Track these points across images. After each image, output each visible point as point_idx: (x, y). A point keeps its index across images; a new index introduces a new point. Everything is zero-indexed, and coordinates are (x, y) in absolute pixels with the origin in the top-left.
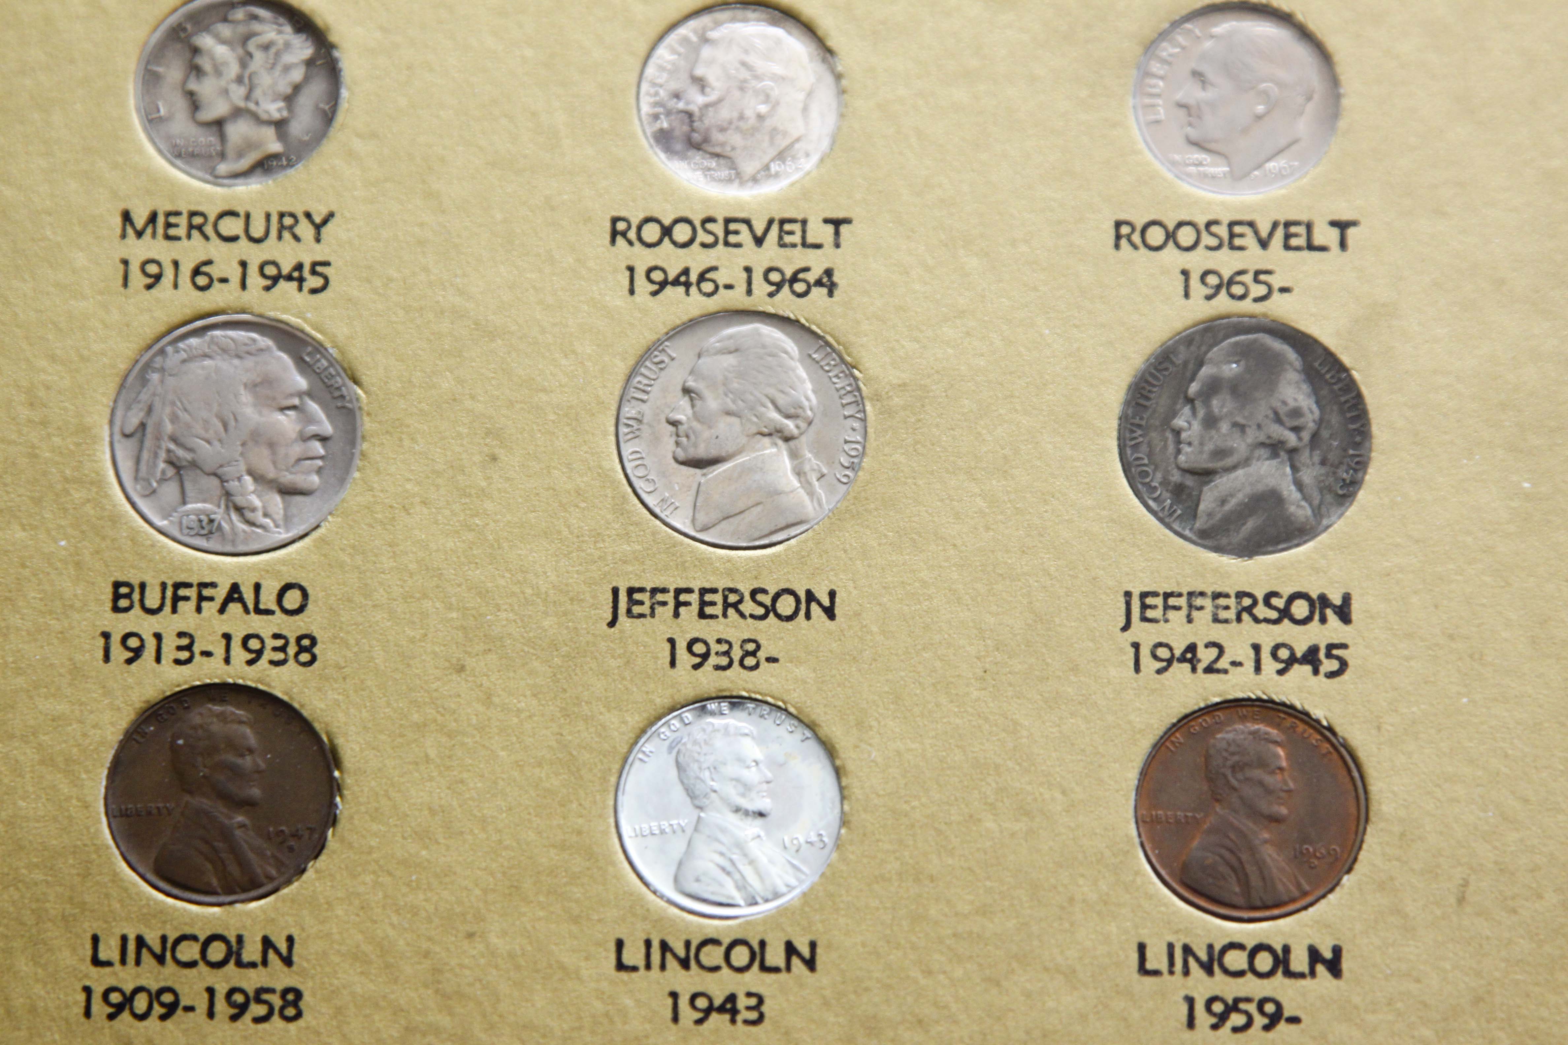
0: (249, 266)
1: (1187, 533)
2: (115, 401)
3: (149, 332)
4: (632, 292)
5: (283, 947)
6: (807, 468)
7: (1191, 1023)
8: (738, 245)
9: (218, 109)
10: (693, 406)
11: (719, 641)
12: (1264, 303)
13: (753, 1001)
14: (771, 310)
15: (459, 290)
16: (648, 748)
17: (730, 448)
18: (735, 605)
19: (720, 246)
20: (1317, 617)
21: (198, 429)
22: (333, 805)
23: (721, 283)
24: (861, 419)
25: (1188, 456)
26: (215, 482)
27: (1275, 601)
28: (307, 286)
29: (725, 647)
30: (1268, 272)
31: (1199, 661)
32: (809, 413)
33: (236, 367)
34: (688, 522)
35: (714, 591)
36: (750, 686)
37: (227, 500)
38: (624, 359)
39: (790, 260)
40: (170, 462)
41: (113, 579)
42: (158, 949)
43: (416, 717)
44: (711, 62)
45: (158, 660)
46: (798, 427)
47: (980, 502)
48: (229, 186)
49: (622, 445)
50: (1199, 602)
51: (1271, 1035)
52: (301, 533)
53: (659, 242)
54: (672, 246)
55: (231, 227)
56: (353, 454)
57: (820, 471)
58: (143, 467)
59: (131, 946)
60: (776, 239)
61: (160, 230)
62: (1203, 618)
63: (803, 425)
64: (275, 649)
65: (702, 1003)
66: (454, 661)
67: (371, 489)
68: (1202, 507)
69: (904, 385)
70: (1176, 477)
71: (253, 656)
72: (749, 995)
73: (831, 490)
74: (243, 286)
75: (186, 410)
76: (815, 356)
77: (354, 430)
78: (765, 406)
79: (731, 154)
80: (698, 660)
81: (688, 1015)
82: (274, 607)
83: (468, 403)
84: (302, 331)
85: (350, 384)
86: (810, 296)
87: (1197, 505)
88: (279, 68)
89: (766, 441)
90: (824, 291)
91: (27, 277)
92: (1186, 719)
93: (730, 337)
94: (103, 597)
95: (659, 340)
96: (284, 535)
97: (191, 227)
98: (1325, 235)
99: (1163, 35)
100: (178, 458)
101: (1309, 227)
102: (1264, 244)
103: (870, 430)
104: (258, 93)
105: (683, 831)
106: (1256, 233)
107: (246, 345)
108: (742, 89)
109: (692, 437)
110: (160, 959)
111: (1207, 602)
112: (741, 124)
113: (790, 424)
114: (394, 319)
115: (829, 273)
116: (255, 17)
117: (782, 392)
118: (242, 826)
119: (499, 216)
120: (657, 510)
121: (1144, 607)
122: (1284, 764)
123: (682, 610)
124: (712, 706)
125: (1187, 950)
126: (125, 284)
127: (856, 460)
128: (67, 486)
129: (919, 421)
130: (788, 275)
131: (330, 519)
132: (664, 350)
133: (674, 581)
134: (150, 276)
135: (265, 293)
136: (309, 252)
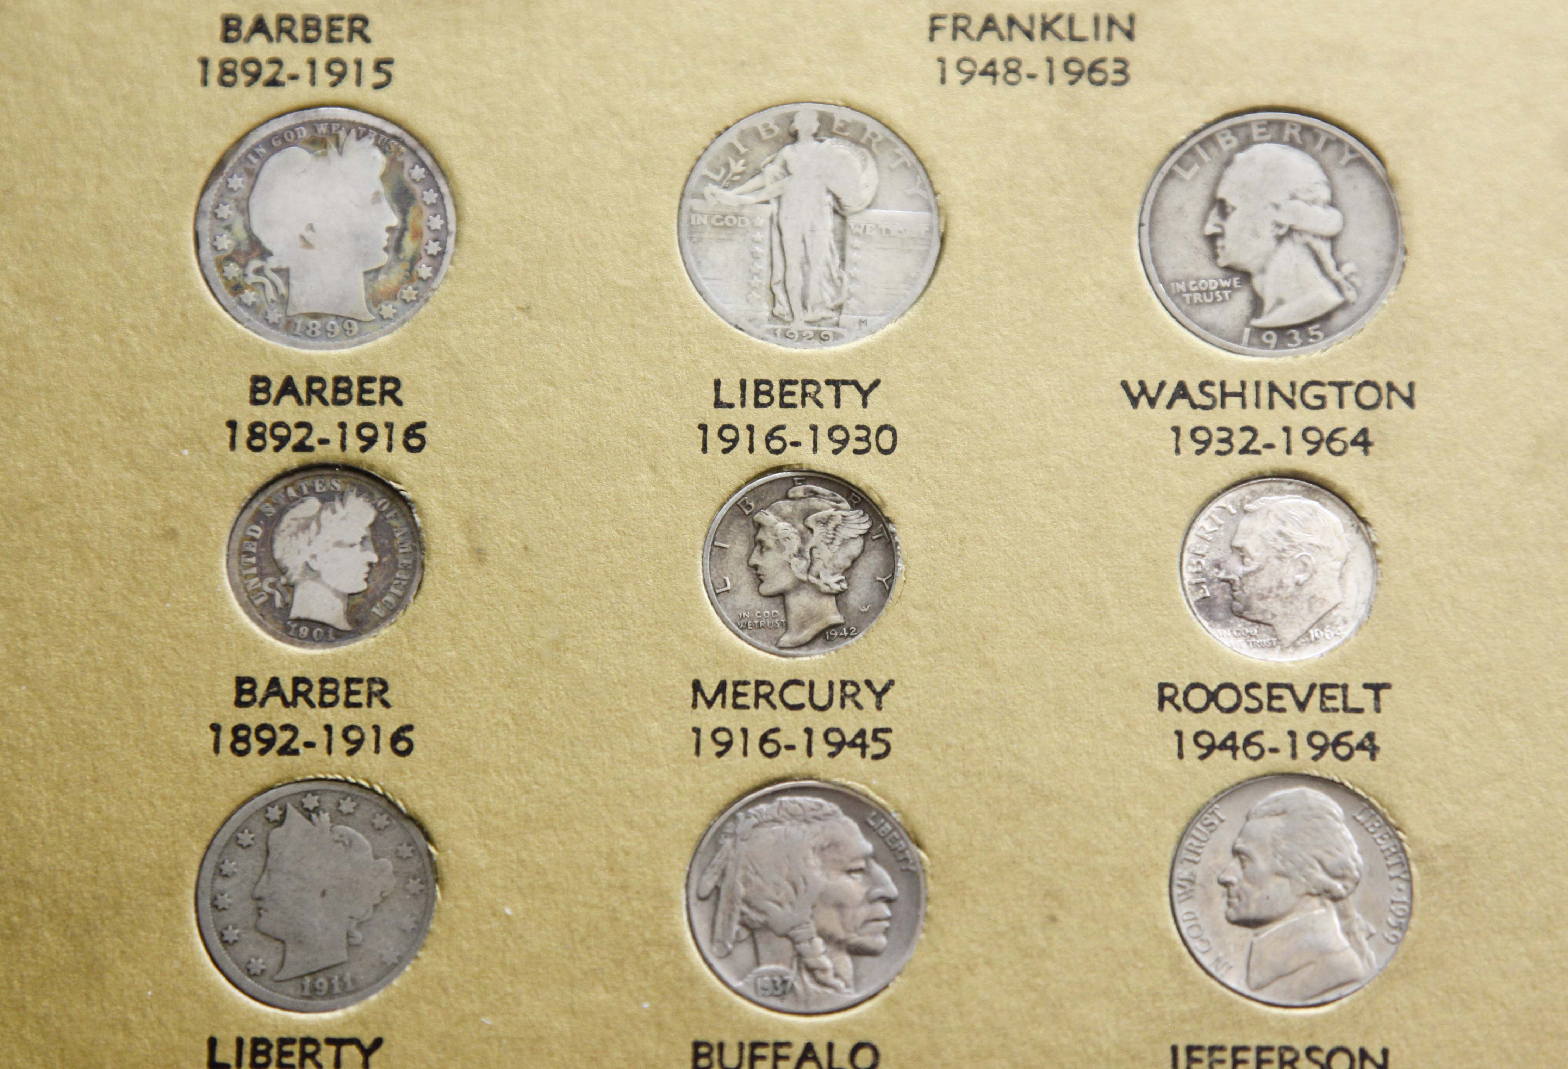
0: (814, 734)
2: (691, 866)
3: (722, 799)
4: (1181, 756)
6: (1356, 927)
8: (1282, 710)
9: (781, 581)
10: (1243, 867)
14: (1317, 774)
15: (1015, 755)
17: (1281, 909)
19: (1265, 711)
21: (770, 892)
23: (1266, 747)
24: (1406, 880)
26: (786, 943)
28: (869, 752)
32: (1356, 873)
33: (804, 832)
34: (1243, 981)
35: (1270, 1049)
37: (799, 962)
38: (1176, 822)
39: (1332, 724)
40: (744, 925)
41: (692, 1039)
44: (1250, 532)
46: (1345, 887)
47: (1527, 963)
48: (794, 656)
49: (1177, 906)
53: (1206, 706)
54: (1218, 712)
55: (795, 695)
56: (918, 916)
57: (1368, 930)
58: (719, 929)
60: (1318, 704)
61: (729, 700)
63: (1350, 885)
67: (937, 950)
69: (1448, 846)
73: (1379, 950)
74: (809, 753)
75: (757, 873)
76: (1359, 818)
77: (918, 892)
78: (1312, 867)
79: (1272, 622)
83: (1027, 866)
84: (867, 796)
85: (913, 847)
86: (1353, 759)
88: (837, 542)
89: (1315, 901)
90: (1367, 754)
91: (605, 746)
93: (1277, 800)
94: (683, 1057)
95: (1208, 803)
96: (856, 996)
97: (758, 696)
100: (752, 921)
103: (1417, 891)
104: (817, 566)
107: (813, 810)
108: (1280, 558)
109: (1244, 898)
112: (1281, 592)
113: (1338, 886)
114: (954, 783)
115: (1370, 736)
116: (815, 494)
117: (1329, 853)
119: (1051, 684)
120: (1212, 970)
126: (698, 753)
127: (1403, 921)
128: (647, 949)
129: (1463, 881)
130: (1331, 738)
131: (898, 979)
132: (1213, 812)
133: (1231, 1041)
134: (721, 744)
135: (829, 759)
136: (870, 719)
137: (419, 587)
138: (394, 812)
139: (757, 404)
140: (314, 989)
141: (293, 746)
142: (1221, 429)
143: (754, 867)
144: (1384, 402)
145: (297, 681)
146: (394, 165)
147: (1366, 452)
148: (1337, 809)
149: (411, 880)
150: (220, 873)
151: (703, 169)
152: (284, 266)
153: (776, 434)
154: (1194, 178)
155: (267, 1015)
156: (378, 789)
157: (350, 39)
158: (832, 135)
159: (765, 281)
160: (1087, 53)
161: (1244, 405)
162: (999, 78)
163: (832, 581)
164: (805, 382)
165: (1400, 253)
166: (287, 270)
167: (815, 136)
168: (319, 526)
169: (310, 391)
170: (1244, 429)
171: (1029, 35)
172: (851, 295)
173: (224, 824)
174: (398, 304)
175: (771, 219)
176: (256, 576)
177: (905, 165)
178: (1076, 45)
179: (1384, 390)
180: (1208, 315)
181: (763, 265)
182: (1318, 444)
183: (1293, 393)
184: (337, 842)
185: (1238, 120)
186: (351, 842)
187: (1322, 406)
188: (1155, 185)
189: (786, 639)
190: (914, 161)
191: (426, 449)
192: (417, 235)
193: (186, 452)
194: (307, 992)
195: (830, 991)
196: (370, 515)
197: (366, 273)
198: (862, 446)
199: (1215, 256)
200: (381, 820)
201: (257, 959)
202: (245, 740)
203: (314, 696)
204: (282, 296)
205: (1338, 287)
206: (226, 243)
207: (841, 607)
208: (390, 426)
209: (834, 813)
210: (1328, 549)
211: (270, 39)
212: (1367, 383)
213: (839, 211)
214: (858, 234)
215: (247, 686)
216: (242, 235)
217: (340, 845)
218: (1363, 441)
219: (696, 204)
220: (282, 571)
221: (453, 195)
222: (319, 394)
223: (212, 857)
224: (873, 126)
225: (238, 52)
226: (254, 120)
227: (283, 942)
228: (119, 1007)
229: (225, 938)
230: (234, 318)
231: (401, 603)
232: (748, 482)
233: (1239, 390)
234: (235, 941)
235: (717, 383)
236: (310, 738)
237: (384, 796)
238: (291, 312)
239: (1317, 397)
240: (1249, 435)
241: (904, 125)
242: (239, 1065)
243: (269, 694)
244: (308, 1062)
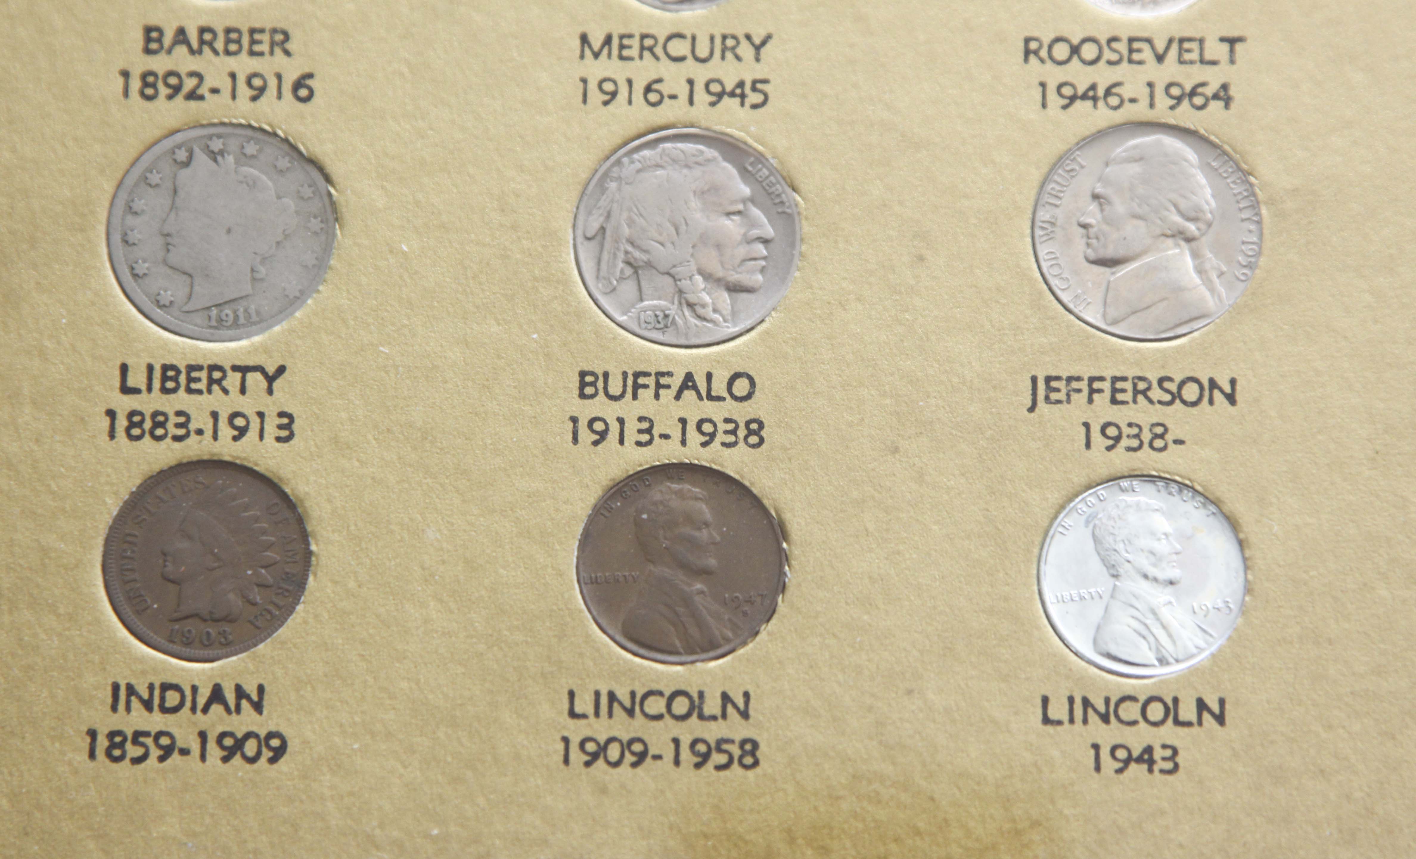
0: (696, 85)
2: (578, 208)
3: (608, 145)
4: (1044, 105)
5: (741, 703)
6: (1207, 266)
8: (1140, 63)
10: (1102, 210)
11: (1130, 425)
13: (1168, 753)
14: (1173, 122)
15: (887, 104)
16: (1068, 521)
18: (1144, 392)
19: (1125, 64)
22: (782, 574)
23: (1126, 97)
24: (1256, 222)
26: (670, 280)
28: (748, 102)
29: (1135, 431)
35: (1124, 379)
36: (1159, 466)
37: (680, 297)
38: (1038, 167)
39: (1189, 76)
40: (628, 263)
41: (579, 369)
42: (628, 704)
43: (855, 494)
45: (621, 442)
46: (1198, 229)
47: (1369, 298)
48: (677, 11)
49: (1038, 246)
53: (1070, 59)
54: (1080, 64)
55: (678, 48)
56: (793, 255)
58: (604, 266)
59: (604, 701)
60: (1176, 56)
61: (615, 51)
63: (1202, 226)
64: (726, 432)
65: (1121, 754)
66: (889, 443)
67: (811, 287)
69: (1297, 189)
71: (707, 438)
72: (1164, 747)
74: (691, 102)
75: (641, 215)
76: (1214, 164)
77: (793, 232)
78: (1168, 210)
80: (1111, 442)
81: (1109, 764)
82: (725, 395)
83: (897, 208)
84: (745, 143)
85: (789, 190)
86: (1208, 109)
89: (1170, 242)
90: (1221, 104)
91: (496, 94)
93: (1135, 147)
94: (571, 385)
95: (1070, 150)
97: (642, 48)
100: (635, 259)
103: (1266, 232)
105: (1101, 597)
107: (694, 156)
109: (1102, 239)
110: (630, 712)
114: (828, 131)
115: (1225, 87)
118: (702, 592)
119: (922, 37)
120: (1071, 306)
123: (1096, 396)
124: (1125, 483)
126: (585, 101)
127: (1253, 260)
128: (536, 284)
129: (1311, 223)
130: (1188, 89)
131: (773, 313)
132: (1074, 159)
133: (1087, 372)
134: (606, 93)
135: (711, 108)
136: (749, 71)
138: (295, 155)
140: (220, 320)
141: (200, 92)
143: (638, 209)
145: (202, 30)
149: (312, 219)
150: (130, 210)
155: (176, 344)
156: (280, 133)
173: (133, 164)
184: (241, 182)
186: (254, 182)
194: (214, 323)
195: (709, 325)
200: (284, 163)
201: (165, 291)
202: (154, 86)
203: (219, 45)
215: (154, 35)
217: (245, 185)
223: (123, 196)
227: (191, 276)
228: (35, 335)
229: (136, 272)
234: (145, 274)
236: (216, 84)
237: (286, 141)
242: (149, 389)
243: (176, 42)
244: (215, 387)
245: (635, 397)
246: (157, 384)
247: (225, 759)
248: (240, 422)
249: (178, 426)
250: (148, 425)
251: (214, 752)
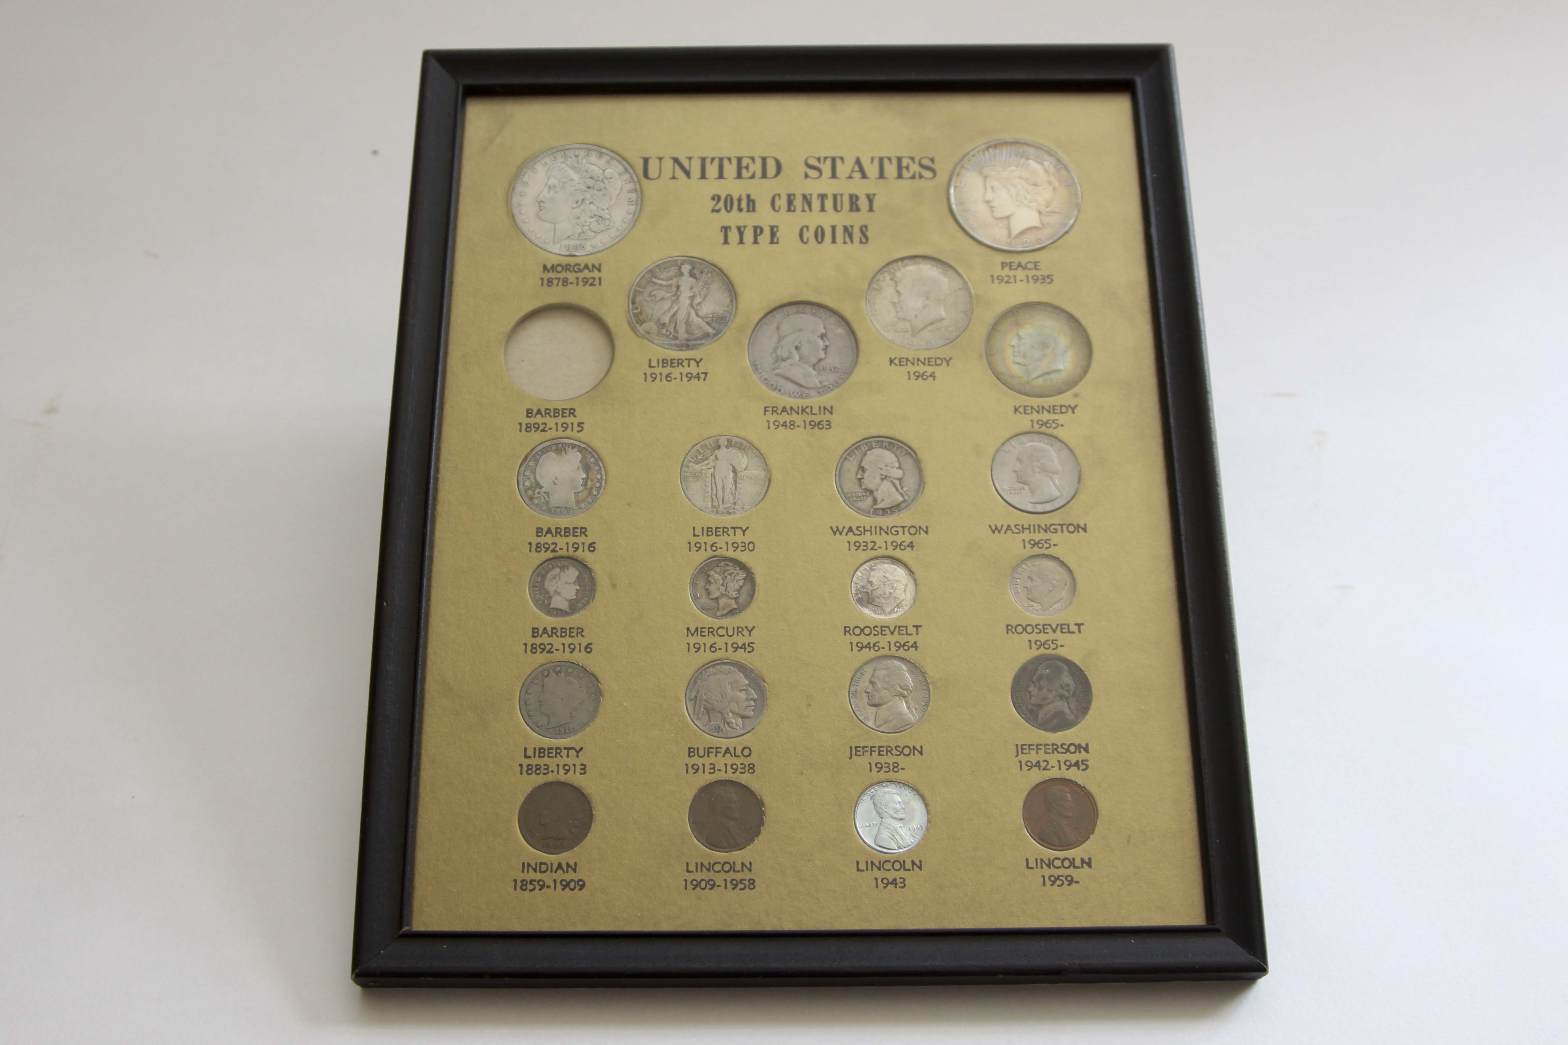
0: (728, 645)
1: (1035, 725)
2: (687, 689)
3: (697, 667)
4: (852, 650)
5: (748, 865)
6: (911, 706)
7: (1044, 884)
8: (885, 635)
9: (717, 594)
10: (873, 687)
11: (886, 763)
12: (1056, 650)
13: (902, 880)
14: (897, 655)
15: (796, 651)
16: (864, 798)
18: (890, 751)
19: (880, 635)
20: (1078, 751)
22: (762, 819)
23: (881, 647)
24: (928, 690)
25: (1034, 700)
26: (719, 715)
27: (1064, 746)
28: (747, 650)
29: (887, 765)
30: (1056, 640)
31: (1041, 766)
35: (883, 747)
36: (896, 778)
38: (851, 672)
39: (902, 639)
40: (705, 708)
41: (688, 747)
42: (708, 867)
43: (788, 790)
45: (704, 772)
46: (907, 693)
49: (851, 700)
50: (1040, 747)
51: (1070, 887)
52: (749, 730)
53: (860, 634)
54: (864, 636)
55: (721, 632)
58: (696, 710)
59: (699, 866)
60: (898, 633)
61: (699, 634)
62: (1041, 752)
63: (909, 692)
64: (741, 768)
65: (885, 881)
66: (800, 771)
67: (771, 716)
68: (1039, 716)
69: (941, 679)
70: (1030, 707)
71: (735, 771)
72: (901, 878)
74: (727, 651)
80: (879, 769)
81: (881, 885)
82: (741, 755)
83: (800, 688)
84: (746, 665)
85: (762, 682)
86: (910, 651)
87: (1038, 716)
88: (735, 581)
89: (897, 698)
90: (914, 649)
91: (657, 650)
92: (1038, 785)
94: (685, 753)
95: (861, 666)
96: (743, 732)
97: (709, 632)
98: (1073, 628)
99: (1019, 565)
101: (1068, 625)
102: (1054, 631)
103: (931, 694)
104: (729, 589)
106: (1051, 627)
108: (884, 585)
110: (709, 870)
111: (1042, 747)
112: (884, 596)
114: (775, 661)
115: (915, 643)
116: (727, 565)
120: (863, 721)
121: (1022, 749)
122: (1070, 799)
123: (873, 753)
124: (884, 784)
125: (1042, 860)
126: (689, 651)
127: (927, 704)
128: (672, 716)
129: (947, 690)
130: (902, 644)
133: (870, 744)
134: (696, 648)
135: (733, 653)
136: (747, 640)
137: (594, 597)
139: (708, 535)
140: (559, 731)
141: (552, 650)
142: (864, 542)
144: (918, 533)
145: (553, 629)
146: (584, 457)
147: (912, 549)
148: (904, 668)
150: (527, 693)
151: (689, 458)
152: (547, 491)
153: (714, 545)
154: (854, 460)
156: (581, 665)
157: (569, 416)
158: (732, 446)
159: (710, 494)
160: (817, 419)
161: (871, 534)
162: (788, 427)
163: (734, 594)
164: (724, 528)
165: (922, 483)
166: (549, 492)
167: (726, 446)
168: (560, 577)
169: (556, 532)
170: (871, 542)
171: (798, 413)
172: (739, 499)
173: (529, 677)
174: (586, 503)
175: (712, 474)
176: (538, 594)
177: (756, 455)
178: (813, 416)
179: (918, 529)
180: (859, 504)
181: (709, 489)
182: (896, 547)
183: (888, 530)
185: (867, 441)
187: (898, 534)
188: (841, 462)
189: (718, 613)
190: (759, 454)
191: (596, 551)
192: (592, 480)
193: (515, 553)
196: (577, 573)
197: (575, 493)
198: (743, 549)
199: (860, 485)
202: (535, 648)
203: (559, 634)
204: (547, 501)
205: (902, 495)
206: (527, 484)
207: (737, 602)
208: (583, 543)
209: (735, 671)
210: (900, 581)
211: (542, 416)
212: (912, 526)
213: (734, 471)
214: (741, 479)
215: (536, 631)
216: (533, 481)
218: (911, 545)
219: (686, 469)
220: (548, 592)
221: (604, 466)
222: (559, 533)
223: (525, 688)
224: (745, 443)
225: (532, 421)
226: (537, 443)
227: (549, 716)
228: (494, 738)
229: (529, 715)
230: (530, 508)
231: (588, 603)
232: (704, 561)
233: (869, 529)
235: (694, 528)
236: (557, 648)
237: (582, 667)
238: (549, 506)
239: (896, 531)
240: (873, 544)
241: (756, 443)
242: (534, 757)
243: (543, 633)
244: (558, 755)
245: (708, 756)
246: (537, 754)
247: (563, 889)
248: (567, 768)
249: (545, 769)
250: (534, 769)
251: (559, 887)
